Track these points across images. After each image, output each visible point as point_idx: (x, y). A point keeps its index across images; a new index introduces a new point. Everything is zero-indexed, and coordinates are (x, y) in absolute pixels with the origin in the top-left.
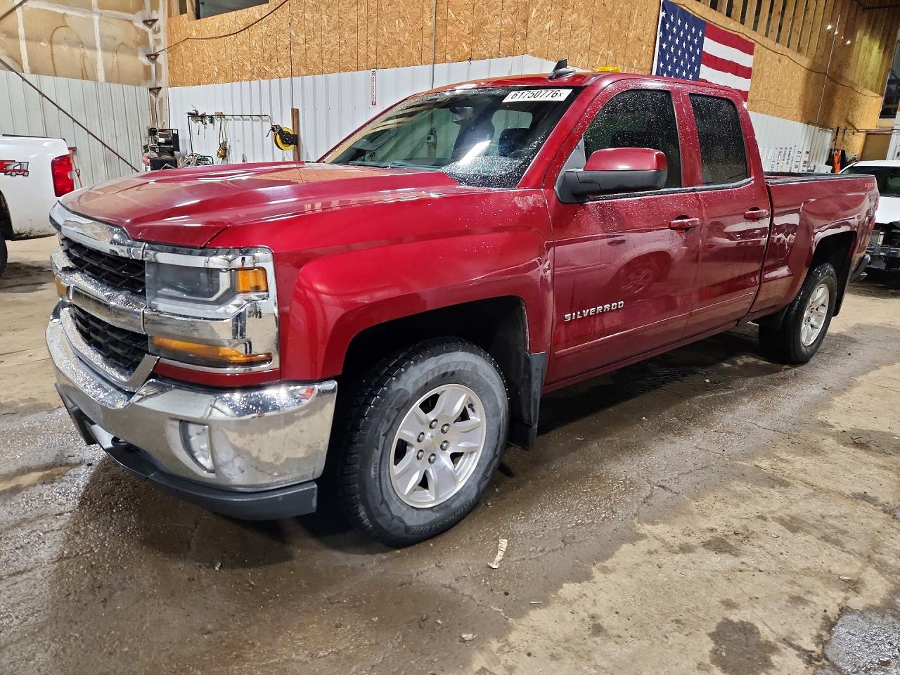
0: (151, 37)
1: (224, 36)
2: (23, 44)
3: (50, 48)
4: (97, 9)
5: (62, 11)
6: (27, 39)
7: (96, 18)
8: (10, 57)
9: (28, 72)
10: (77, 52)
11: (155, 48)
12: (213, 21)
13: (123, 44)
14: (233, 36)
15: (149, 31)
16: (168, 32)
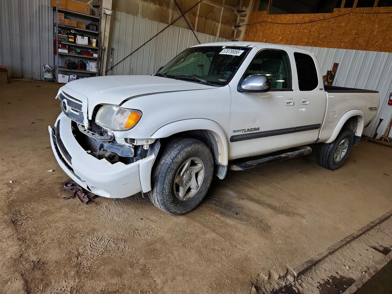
0: (239, 18)
1: (292, 24)
2: (197, 18)
3: (205, 21)
4: (224, 5)
5: (212, 5)
6: (199, 16)
7: (223, 8)
8: (192, 24)
9: (196, 30)
10: (213, 23)
11: (239, 23)
12: (286, 16)
13: (228, 20)
14: (299, 25)
15: (239, 15)
16: (250, 17)
